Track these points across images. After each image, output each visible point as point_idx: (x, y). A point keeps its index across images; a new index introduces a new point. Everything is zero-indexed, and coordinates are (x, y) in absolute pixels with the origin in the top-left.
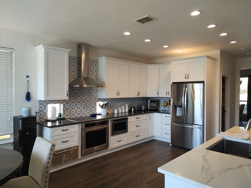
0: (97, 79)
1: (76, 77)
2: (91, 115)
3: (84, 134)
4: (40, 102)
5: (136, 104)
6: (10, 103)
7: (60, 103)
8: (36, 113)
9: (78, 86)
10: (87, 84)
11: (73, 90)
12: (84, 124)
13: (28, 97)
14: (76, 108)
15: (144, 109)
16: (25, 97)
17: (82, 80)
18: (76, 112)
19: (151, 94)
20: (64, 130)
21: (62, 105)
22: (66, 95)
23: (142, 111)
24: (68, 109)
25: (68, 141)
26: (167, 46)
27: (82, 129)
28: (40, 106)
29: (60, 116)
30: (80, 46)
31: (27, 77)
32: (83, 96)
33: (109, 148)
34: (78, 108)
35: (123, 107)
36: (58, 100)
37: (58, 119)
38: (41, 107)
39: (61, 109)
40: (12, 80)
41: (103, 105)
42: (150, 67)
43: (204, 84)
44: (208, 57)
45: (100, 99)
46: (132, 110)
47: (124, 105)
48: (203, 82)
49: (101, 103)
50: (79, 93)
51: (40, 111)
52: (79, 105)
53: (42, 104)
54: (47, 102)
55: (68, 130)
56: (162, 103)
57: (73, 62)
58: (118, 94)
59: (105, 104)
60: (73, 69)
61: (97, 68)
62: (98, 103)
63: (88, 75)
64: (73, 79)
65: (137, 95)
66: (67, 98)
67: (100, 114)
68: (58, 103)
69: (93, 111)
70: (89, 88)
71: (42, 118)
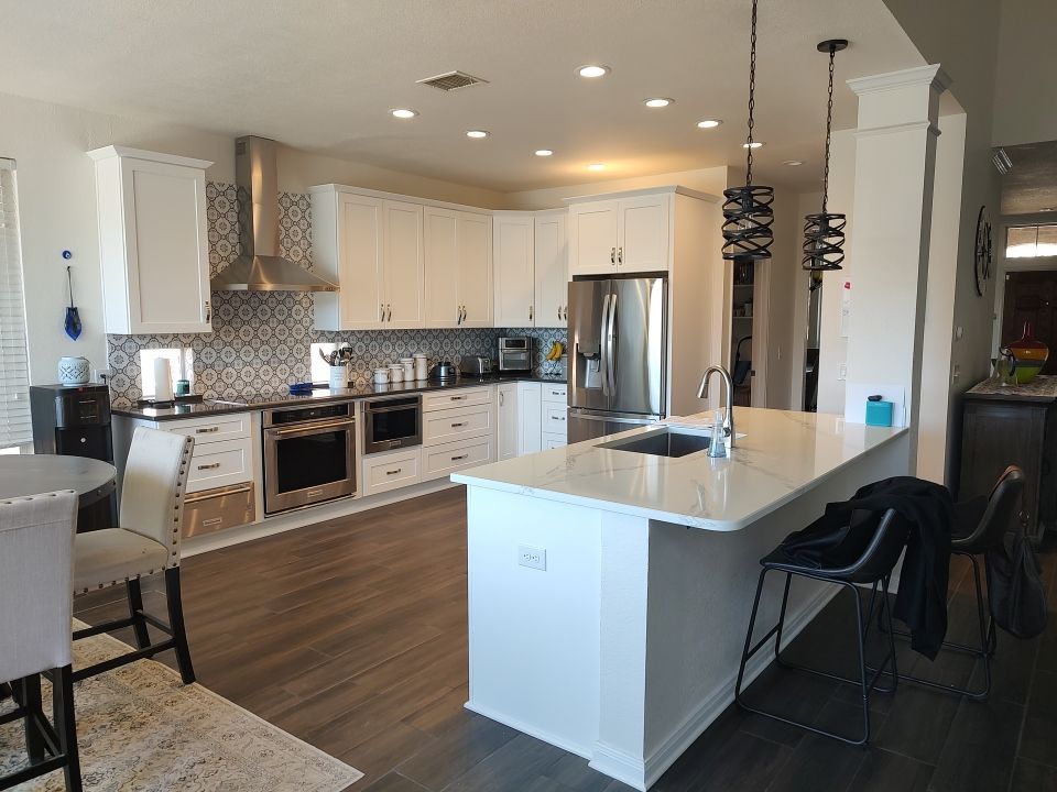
0: (311, 264)
1: (236, 257)
2: (291, 387)
3: (272, 444)
4: (113, 341)
5: (455, 354)
6: (12, 344)
7: (184, 346)
8: (103, 376)
9: (244, 287)
10: (274, 278)
11: (224, 302)
12: (268, 415)
13: (73, 324)
14: (239, 365)
15: (485, 369)
16: (63, 325)
17: (257, 267)
18: (239, 378)
19: (509, 316)
20: (205, 431)
21: (189, 352)
22: (202, 319)
23: (479, 376)
24: (212, 366)
25: (218, 465)
26: (549, 153)
27: (262, 429)
28: (114, 355)
29: (186, 388)
30: (242, 147)
31: (66, 254)
32: (262, 323)
33: (358, 495)
34: (245, 364)
35: (407, 362)
36: (176, 336)
37: (179, 400)
38: (119, 360)
39: (187, 365)
40: (14, 267)
41: (334, 357)
42: (502, 218)
43: (666, 282)
44: (680, 191)
45: (323, 333)
46: (440, 373)
47: (411, 356)
48: (664, 275)
49: (329, 348)
50: (245, 313)
51: (116, 371)
52: (247, 353)
53: (121, 348)
54: (137, 340)
55: (216, 429)
56: (547, 349)
57: (222, 204)
58: (386, 315)
59: (342, 352)
60: (223, 227)
61: (310, 225)
62: (315, 348)
63: (277, 249)
64: (224, 264)
65: (457, 320)
66: (208, 328)
67: (326, 386)
68: (176, 347)
69: (300, 376)
70: (280, 293)
71: (125, 395)
